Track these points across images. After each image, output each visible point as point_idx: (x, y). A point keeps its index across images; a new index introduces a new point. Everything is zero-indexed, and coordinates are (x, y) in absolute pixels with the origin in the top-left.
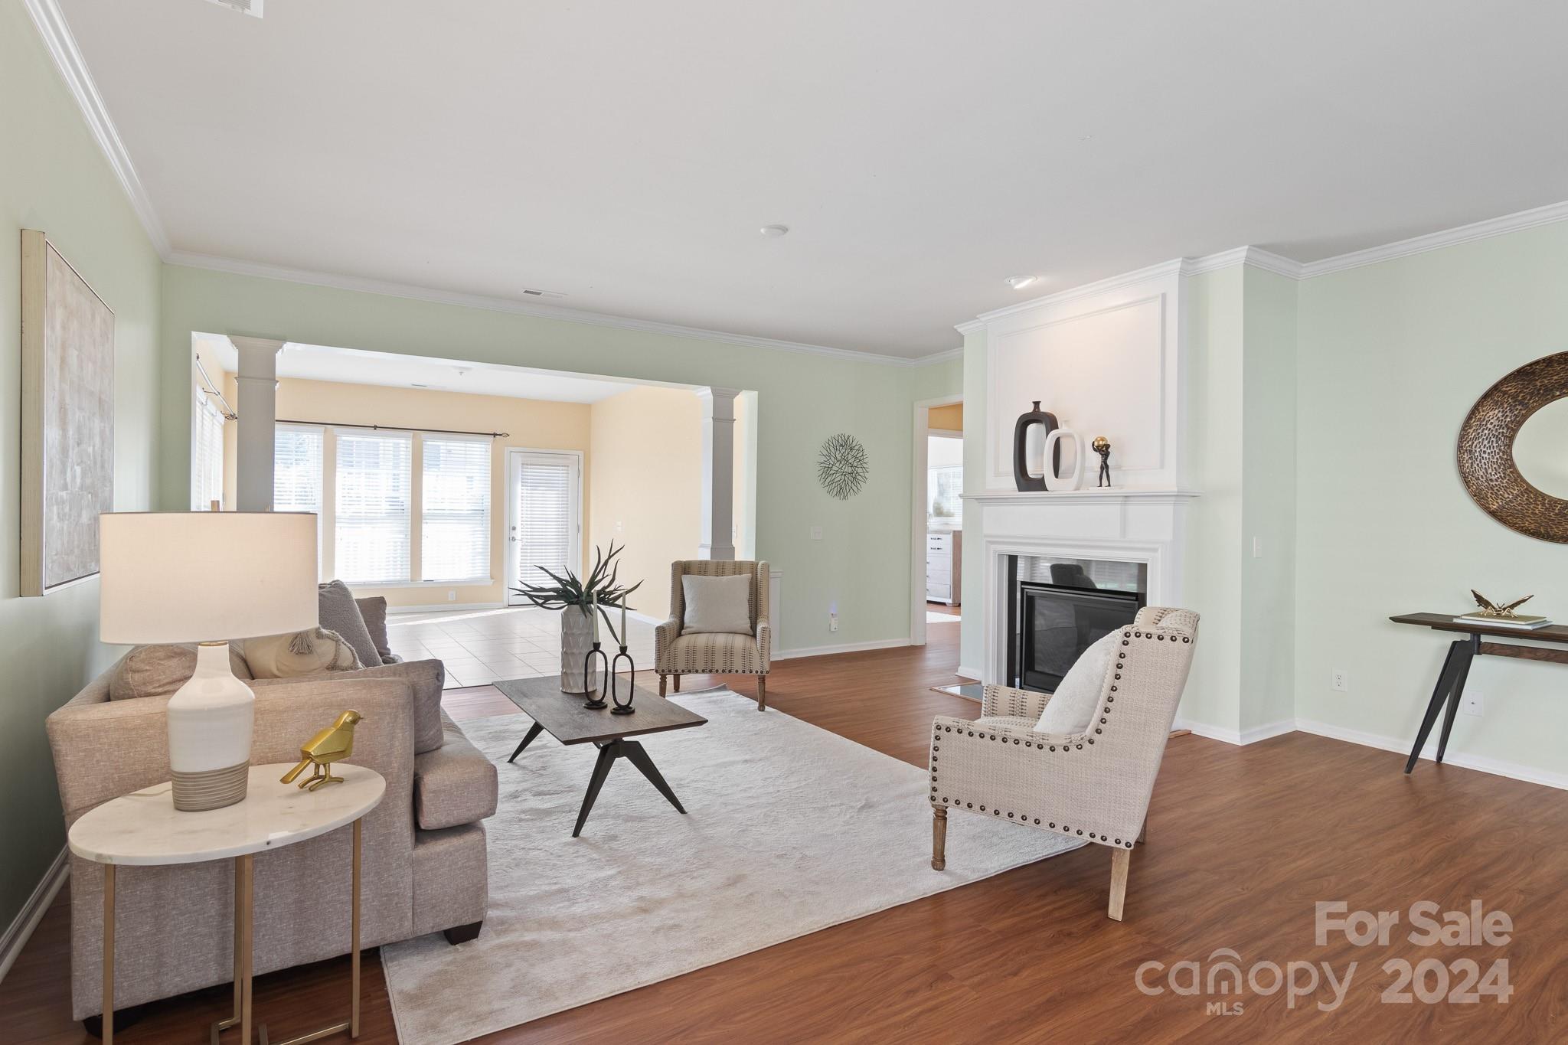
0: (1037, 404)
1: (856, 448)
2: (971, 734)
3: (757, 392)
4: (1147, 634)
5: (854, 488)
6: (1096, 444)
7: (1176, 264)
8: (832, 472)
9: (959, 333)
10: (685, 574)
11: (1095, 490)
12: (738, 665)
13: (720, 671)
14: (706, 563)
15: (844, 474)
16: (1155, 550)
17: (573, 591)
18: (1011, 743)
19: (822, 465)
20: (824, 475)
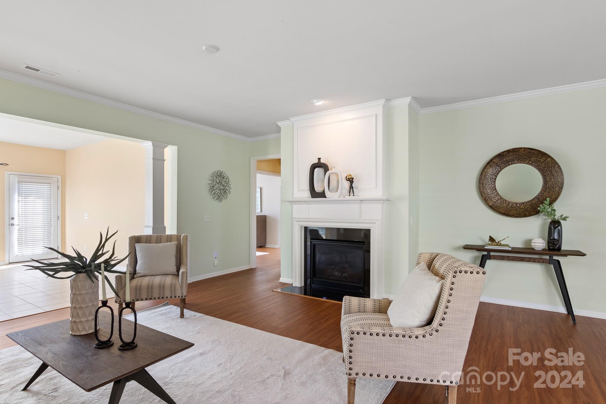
0: (319, 159)
1: (226, 177)
2: (371, 334)
3: (177, 147)
4: (465, 271)
5: (225, 196)
6: (348, 177)
7: (382, 102)
8: (215, 189)
9: (279, 126)
10: (137, 243)
11: (347, 197)
12: (167, 294)
13: (157, 298)
14: (151, 236)
15: (220, 190)
16: (374, 223)
17: (81, 265)
18: (394, 337)
19: (211, 185)
20: (211, 190)
